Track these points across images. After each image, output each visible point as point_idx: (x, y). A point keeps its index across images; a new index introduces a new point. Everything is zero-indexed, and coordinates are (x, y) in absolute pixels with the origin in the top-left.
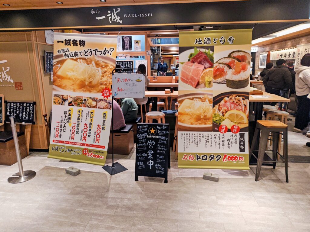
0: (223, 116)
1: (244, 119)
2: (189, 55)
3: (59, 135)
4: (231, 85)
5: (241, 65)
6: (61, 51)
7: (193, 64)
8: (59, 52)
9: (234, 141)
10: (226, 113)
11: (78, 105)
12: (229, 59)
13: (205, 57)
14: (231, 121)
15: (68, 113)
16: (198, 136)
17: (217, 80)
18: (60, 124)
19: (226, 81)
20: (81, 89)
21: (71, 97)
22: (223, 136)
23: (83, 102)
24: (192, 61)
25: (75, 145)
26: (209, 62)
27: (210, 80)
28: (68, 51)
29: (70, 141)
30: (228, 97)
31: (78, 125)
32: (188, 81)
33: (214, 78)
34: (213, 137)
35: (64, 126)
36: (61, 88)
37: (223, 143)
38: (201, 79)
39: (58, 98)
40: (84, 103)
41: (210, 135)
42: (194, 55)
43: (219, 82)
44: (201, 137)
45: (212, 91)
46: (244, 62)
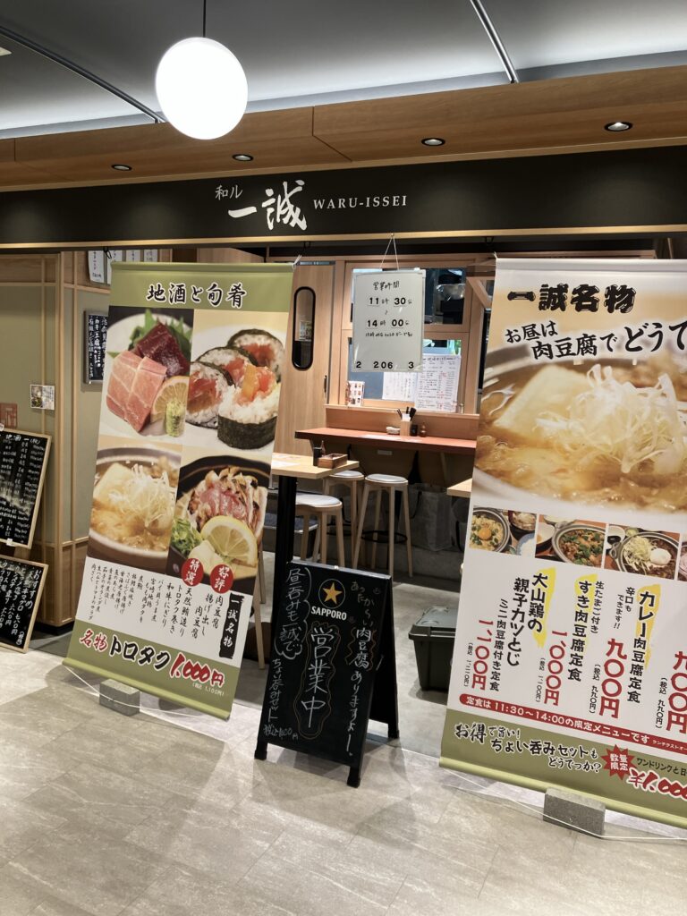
0: (199, 529)
1: (247, 551)
2: (131, 332)
3: (489, 675)
4: (227, 435)
5: (258, 376)
6: (521, 333)
7: (140, 358)
8: (511, 337)
9: (211, 617)
10: (206, 522)
11: (580, 557)
12: (230, 354)
13: (171, 340)
14: (216, 552)
15: (531, 587)
16: (130, 582)
17: (196, 414)
18: (494, 629)
19: (217, 419)
20: (601, 492)
21: (548, 523)
22: (188, 596)
23: (607, 546)
24: (139, 349)
25: (565, 725)
26: (179, 357)
27: (179, 413)
28: (553, 333)
29: (539, 706)
30: (218, 472)
31: (578, 645)
32: (123, 409)
33: (188, 409)
34: (165, 591)
35: (515, 643)
36: (509, 482)
37: (184, 616)
38: (156, 407)
39: (490, 521)
40: (608, 551)
41: (156, 585)
42: (143, 333)
43: (199, 422)
44: (136, 584)
45: (179, 448)
46: (266, 368)
